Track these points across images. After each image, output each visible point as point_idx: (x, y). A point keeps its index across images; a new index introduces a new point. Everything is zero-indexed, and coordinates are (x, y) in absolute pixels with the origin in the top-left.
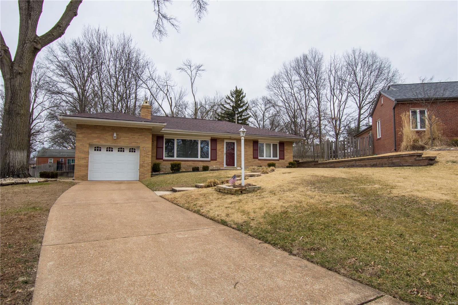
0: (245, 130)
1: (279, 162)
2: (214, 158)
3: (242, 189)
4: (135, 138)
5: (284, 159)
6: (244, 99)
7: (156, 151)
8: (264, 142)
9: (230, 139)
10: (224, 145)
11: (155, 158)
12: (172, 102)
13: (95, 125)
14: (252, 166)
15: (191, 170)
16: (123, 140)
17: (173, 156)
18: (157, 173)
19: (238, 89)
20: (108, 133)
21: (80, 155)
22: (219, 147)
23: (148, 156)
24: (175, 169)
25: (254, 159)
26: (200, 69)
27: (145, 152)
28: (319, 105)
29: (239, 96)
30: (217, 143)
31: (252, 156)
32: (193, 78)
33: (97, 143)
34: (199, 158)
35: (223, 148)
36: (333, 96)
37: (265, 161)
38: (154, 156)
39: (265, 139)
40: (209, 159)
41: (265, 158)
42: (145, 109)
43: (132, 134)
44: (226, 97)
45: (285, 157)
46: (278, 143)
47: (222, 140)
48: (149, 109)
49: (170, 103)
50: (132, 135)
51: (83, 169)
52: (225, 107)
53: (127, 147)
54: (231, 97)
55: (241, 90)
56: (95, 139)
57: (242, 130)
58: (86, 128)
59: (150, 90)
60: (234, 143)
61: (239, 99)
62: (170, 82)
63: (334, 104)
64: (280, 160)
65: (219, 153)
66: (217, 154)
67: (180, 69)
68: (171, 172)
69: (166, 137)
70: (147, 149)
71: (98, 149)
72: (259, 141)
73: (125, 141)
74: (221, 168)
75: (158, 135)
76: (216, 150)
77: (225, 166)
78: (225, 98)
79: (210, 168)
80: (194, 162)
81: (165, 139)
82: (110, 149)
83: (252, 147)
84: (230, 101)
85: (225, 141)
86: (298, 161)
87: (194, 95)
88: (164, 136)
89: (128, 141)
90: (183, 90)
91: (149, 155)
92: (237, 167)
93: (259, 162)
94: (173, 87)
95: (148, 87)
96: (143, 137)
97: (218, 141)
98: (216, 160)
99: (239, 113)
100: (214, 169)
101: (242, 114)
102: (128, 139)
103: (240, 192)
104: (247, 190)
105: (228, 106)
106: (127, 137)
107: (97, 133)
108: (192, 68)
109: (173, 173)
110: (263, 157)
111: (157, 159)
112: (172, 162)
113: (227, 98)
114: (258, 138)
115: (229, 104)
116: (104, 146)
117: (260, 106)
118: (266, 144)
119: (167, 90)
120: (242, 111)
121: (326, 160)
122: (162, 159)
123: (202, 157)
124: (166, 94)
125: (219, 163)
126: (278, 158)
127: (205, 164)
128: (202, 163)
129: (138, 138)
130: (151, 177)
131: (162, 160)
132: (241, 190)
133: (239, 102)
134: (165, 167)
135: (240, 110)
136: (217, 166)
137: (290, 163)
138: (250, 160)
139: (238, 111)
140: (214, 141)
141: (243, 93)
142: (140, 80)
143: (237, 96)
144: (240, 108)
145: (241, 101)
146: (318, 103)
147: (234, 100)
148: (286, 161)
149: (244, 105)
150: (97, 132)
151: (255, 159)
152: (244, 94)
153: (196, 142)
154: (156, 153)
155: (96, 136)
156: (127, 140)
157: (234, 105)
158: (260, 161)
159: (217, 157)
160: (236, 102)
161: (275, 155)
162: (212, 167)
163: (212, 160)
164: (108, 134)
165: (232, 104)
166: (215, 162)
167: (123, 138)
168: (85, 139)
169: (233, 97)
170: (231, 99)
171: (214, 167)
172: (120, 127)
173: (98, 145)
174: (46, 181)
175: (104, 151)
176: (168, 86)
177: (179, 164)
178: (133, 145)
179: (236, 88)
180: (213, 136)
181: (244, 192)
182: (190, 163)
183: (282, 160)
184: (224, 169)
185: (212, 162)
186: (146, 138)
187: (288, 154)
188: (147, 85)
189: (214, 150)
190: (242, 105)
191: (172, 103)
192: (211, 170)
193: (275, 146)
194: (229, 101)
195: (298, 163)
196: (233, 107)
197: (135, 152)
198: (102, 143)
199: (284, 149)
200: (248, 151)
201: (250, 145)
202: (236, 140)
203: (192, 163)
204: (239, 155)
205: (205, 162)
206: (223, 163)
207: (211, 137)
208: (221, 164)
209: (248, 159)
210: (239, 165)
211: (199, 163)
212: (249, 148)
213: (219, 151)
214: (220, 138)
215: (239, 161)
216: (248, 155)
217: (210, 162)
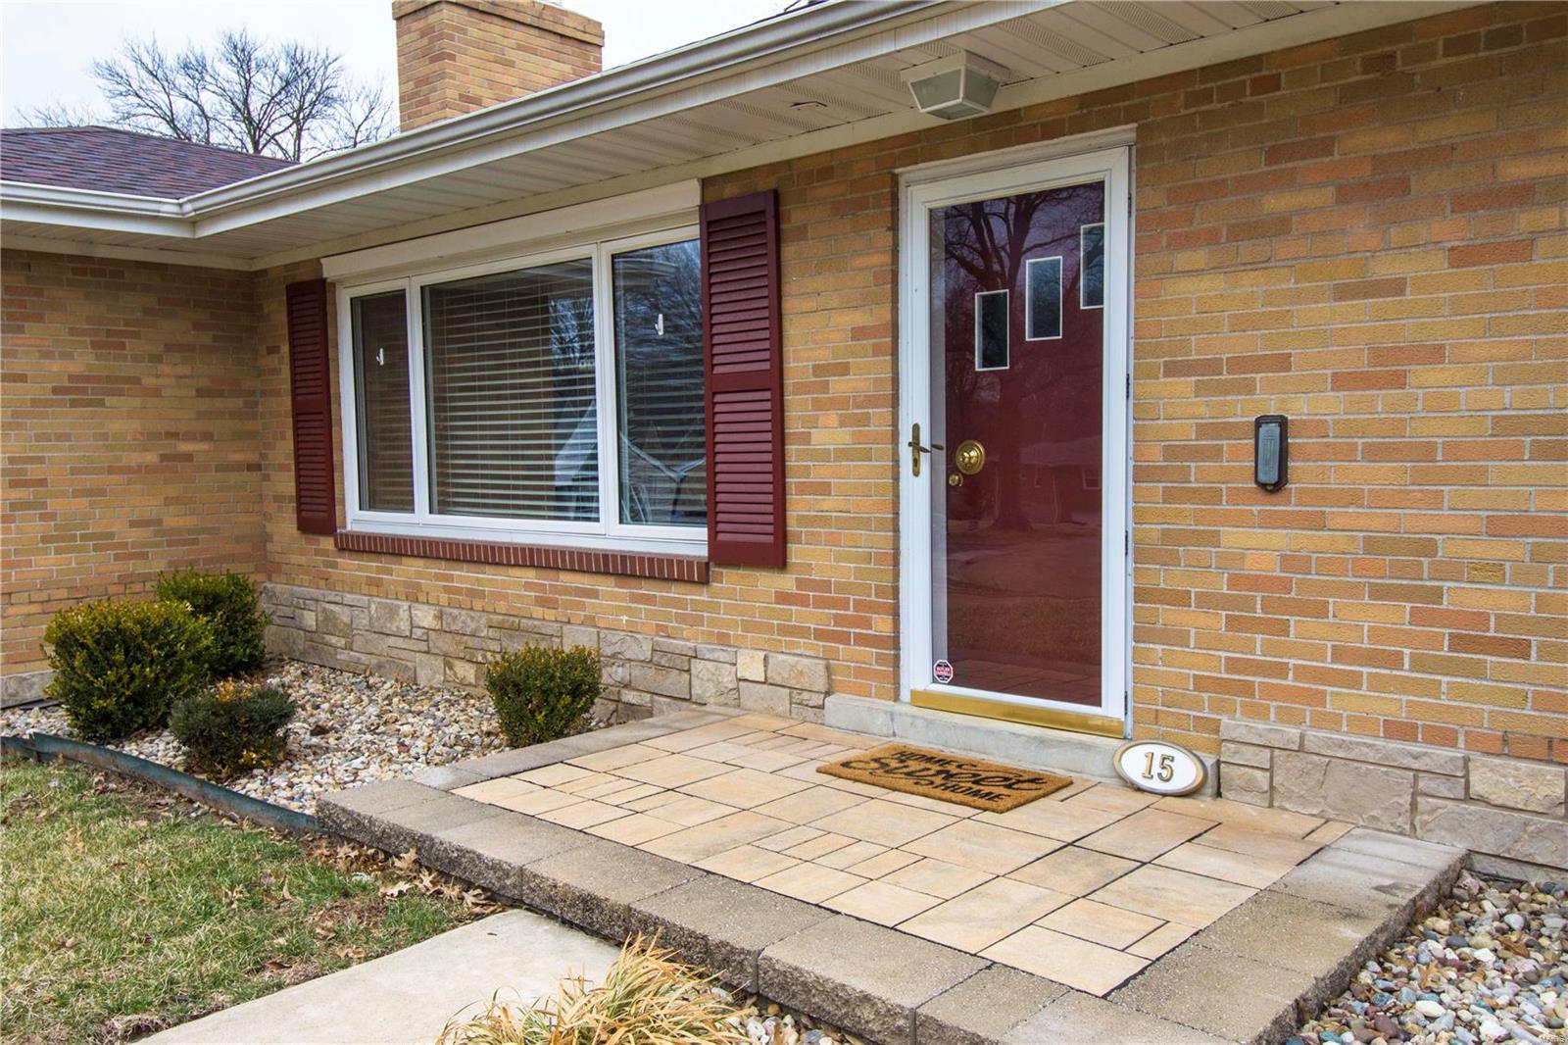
2: (753, 529)
7: (292, 446)
10: (894, 275)
11: (295, 519)
17: (404, 502)
22: (812, 326)
30: (788, 252)
34: (606, 527)
35: (884, 336)
38: (290, 500)
40: (693, 538)
47: (863, 186)
65: (821, 438)
66: (792, 448)
69: (351, 281)
75: (298, 277)
76: (772, 382)
77: (920, 666)
79: (703, 684)
80: (547, 580)
85: (923, 195)
88: (327, 269)
92: (1143, 723)
97: (795, 216)
98: (774, 556)
100: (751, 700)
111: (304, 526)
122: (327, 525)
125: (824, 619)
128: (627, 590)
131: (327, 543)
140: (747, 225)
154: (293, 468)
159: (798, 507)
162: (727, 678)
163: (721, 552)
166: (768, 582)
171: (755, 667)
182: (518, 590)
185: (730, 581)
189: (748, 383)
200: (1435, 354)
201: (1516, 171)
202: (1127, 132)
203: (528, 586)
204: (1198, 454)
205: (648, 589)
206: (881, 625)
207: (706, 183)
208: (844, 638)
209: (1449, 570)
210: (1200, 684)
211: (594, 594)
212: (1460, 257)
213: (818, 405)
214: (823, 168)
215: (1181, 599)
216: (1427, 452)
217: (701, 595)
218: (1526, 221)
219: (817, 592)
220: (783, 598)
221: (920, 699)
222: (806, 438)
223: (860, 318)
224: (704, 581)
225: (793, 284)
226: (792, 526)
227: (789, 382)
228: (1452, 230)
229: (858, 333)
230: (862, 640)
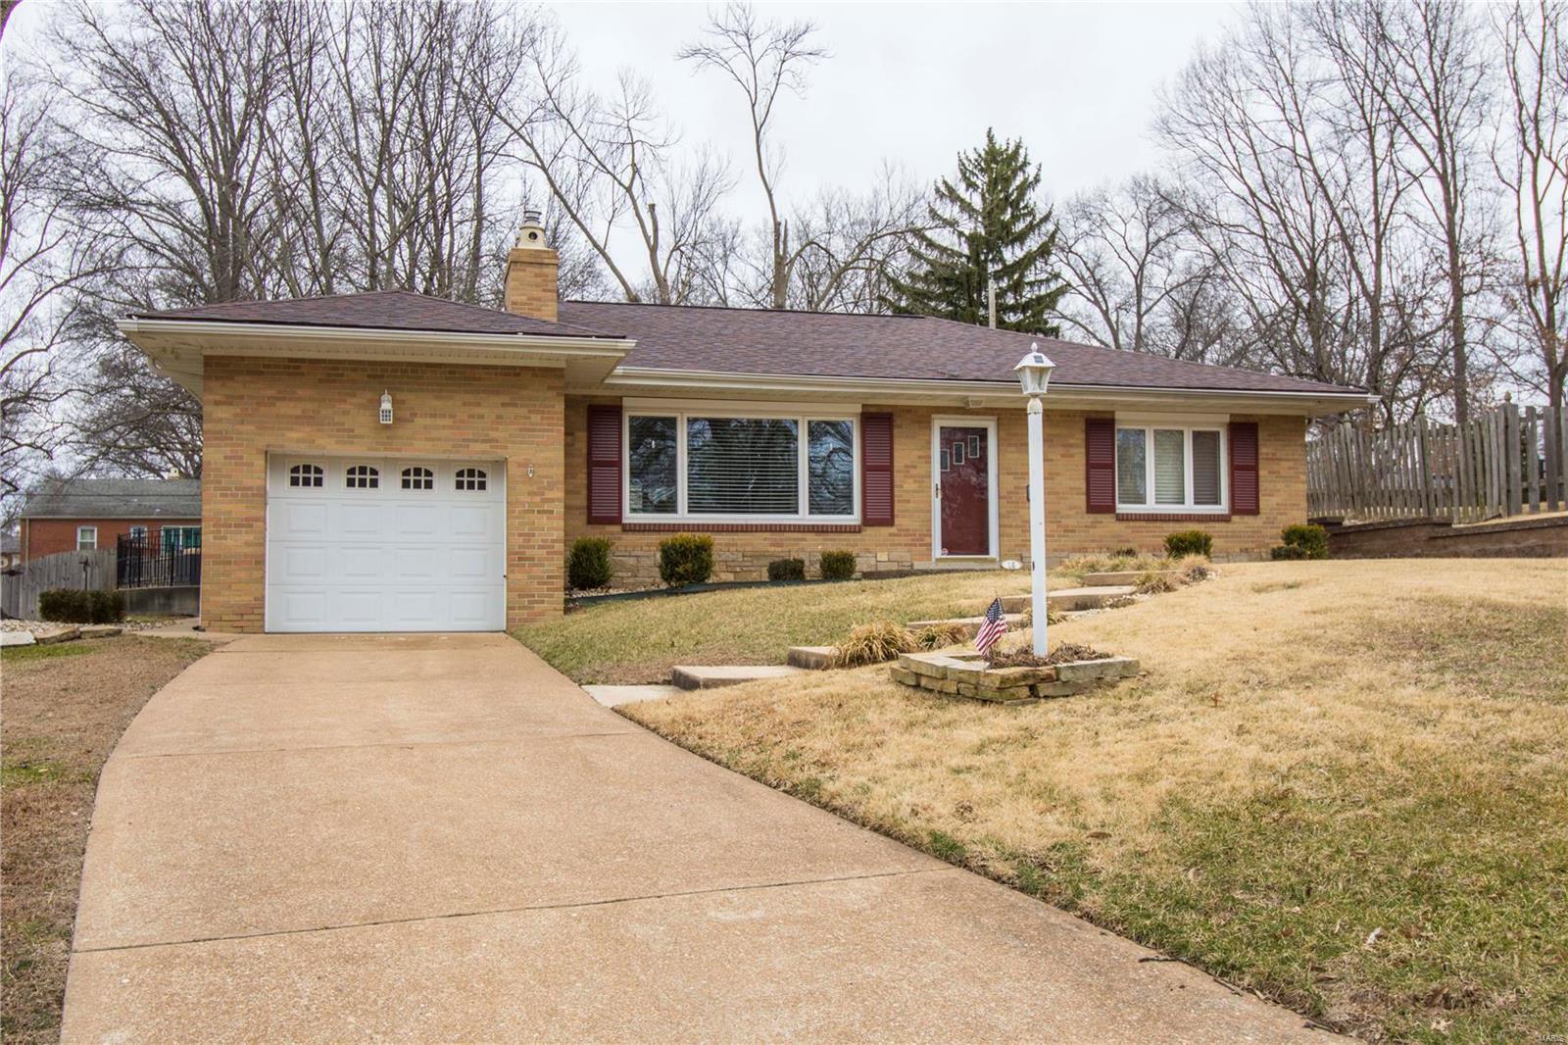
0: (1047, 363)
1: (1229, 527)
2: (880, 514)
3: (1034, 676)
4: (482, 417)
5: (1255, 511)
6: (1032, 197)
7: (585, 482)
8: (1149, 423)
9: (962, 410)
10: (929, 442)
11: (584, 518)
12: (656, 230)
13: (291, 360)
14: (1083, 550)
15: (765, 577)
16: (425, 427)
17: (668, 506)
18: (593, 593)
19: (1000, 143)
20: (355, 396)
21: (224, 507)
22: (904, 454)
23: (546, 507)
24: (680, 570)
25: (1092, 517)
26: (796, 48)
27: (535, 488)
28: (1451, 209)
29: (1007, 181)
30: (896, 431)
31: (1084, 497)
32: (763, 99)
33: (303, 449)
34: (804, 516)
35: (928, 459)
36: (1535, 161)
37: (1151, 525)
38: (578, 508)
39: (1152, 405)
40: (854, 518)
41: (1151, 506)
42: (529, 269)
43: (471, 398)
44: (937, 190)
45: (1265, 503)
46: (1221, 424)
47: (921, 416)
48: (546, 270)
49: (650, 232)
50: (464, 404)
51: (243, 575)
52: (931, 244)
53: (445, 464)
54: (961, 190)
55: (1018, 147)
56: (292, 429)
57: (1028, 360)
58: (248, 373)
59: (545, 170)
60: (982, 434)
61: (1006, 198)
62: (645, 126)
63: (1537, 204)
64: (1235, 518)
65: (906, 487)
66: (896, 489)
67: (696, 52)
68: (664, 586)
69: (635, 409)
70: (542, 471)
71: (307, 475)
72: (1118, 416)
73: (435, 434)
74: (918, 566)
75: (596, 402)
76: (890, 469)
77: (937, 551)
78: (931, 195)
79: (862, 564)
80: (777, 536)
81: (632, 419)
82: (362, 476)
83: (1083, 450)
84: (956, 208)
85: (938, 423)
86: (1338, 523)
87: (770, 187)
88: (626, 402)
89: (447, 433)
90: (713, 166)
91: (552, 500)
92: (1003, 556)
93: (1121, 528)
94: (661, 152)
95: (537, 156)
96: (523, 411)
97: (897, 421)
98: (890, 523)
99: (1008, 270)
100: (882, 568)
101: (1022, 276)
102: (447, 422)
103: (1026, 691)
104: (1063, 677)
105: (945, 237)
106: (443, 416)
107: (299, 399)
108: (758, 47)
109: (671, 592)
110: (1141, 500)
111: (592, 520)
112: (668, 537)
113: (942, 196)
114: (1113, 403)
115: (952, 224)
116: (335, 460)
117: (1120, 227)
118: (1156, 432)
119: (634, 165)
120: (1022, 260)
121: (1499, 516)
122: (617, 520)
123: (815, 508)
124: (629, 190)
125: (908, 540)
126: (1223, 508)
127: (836, 545)
128: (821, 537)
129: (499, 417)
130: (567, 611)
131: (617, 528)
132: (1030, 682)
133: (1004, 211)
134: (632, 561)
135: (1011, 254)
136: (895, 555)
137: (1291, 535)
138: (1071, 522)
139: (1002, 260)
140: (879, 421)
141: (1025, 164)
142: (496, 119)
143: (992, 184)
144: (1012, 243)
145: (1015, 205)
146: (1447, 200)
147: (977, 202)
148: (1270, 522)
149: (1031, 228)
150: (300, 392)
151: (1099, 517)
152: (1031, 171)
153: (783, 432)
154: (584, 492)
155: (298, 412)
156: (444, 427)
157: (981, 231)
158: (1125, 524)
159: (897, 507)
160: (990, 215)
161: (1207, 492)
162: (873, 561)
163: (867, 522)
164: (349, 400)
165: (967, 226)
166: (885, 531)
167: (428, 421)
168: (245, 428)
169: (971, 185)
170: (962, 201)
171: (883, 556)
172: (409, 364)
173: (308, 457)
174: (72, 639)
175: (335, 483)
176: (638, 146)
177: (704, 548)
178: (477, 453)
179: (990, 138)
180: (874, 396)
181: (1044, 689)
182: (760, 541)
183: (1249, 519)
184: (933, 566)
185: (869, 531)
186: (536, 418)
187: (1280, 486)
188: (531, 145)
189: (880, 469)
190: (1020, 226)
191: (660, 233)
192: (868, 576)
193: (1205, 441)
194: (949, 210)
195: (1336, 530)
196: (972, 240)
197: (482, 486)
198: (326, 445)
199: (1257, 459)
200: (1058, 474)
201: (1072, 441)
202: (995, 418)
203: (765, 539)
204: (1013, 493)
205: (831, 536)
206: (927, 540)
207: (863, 405)
208: (915, 545)
209: (1062, 517)
210: (1016, 545)
211: (805, 540)
212: (1063, 456)
213: (905, 476)
214: (908, 410)
215: (1011, 526)
216: (1058, 493)
217: (858, 536)
218: (1073, 451)
219: (906, 532)
220: (891, 535)
221: (938, 560)
222: (902, 487)
223: (921, 453)
224: (859, 532)
225: (896, 441)
226: (896, 513)
227: (895, 469)
228: (1062, 450)
229: (920, 457)
230: (920, 545)
